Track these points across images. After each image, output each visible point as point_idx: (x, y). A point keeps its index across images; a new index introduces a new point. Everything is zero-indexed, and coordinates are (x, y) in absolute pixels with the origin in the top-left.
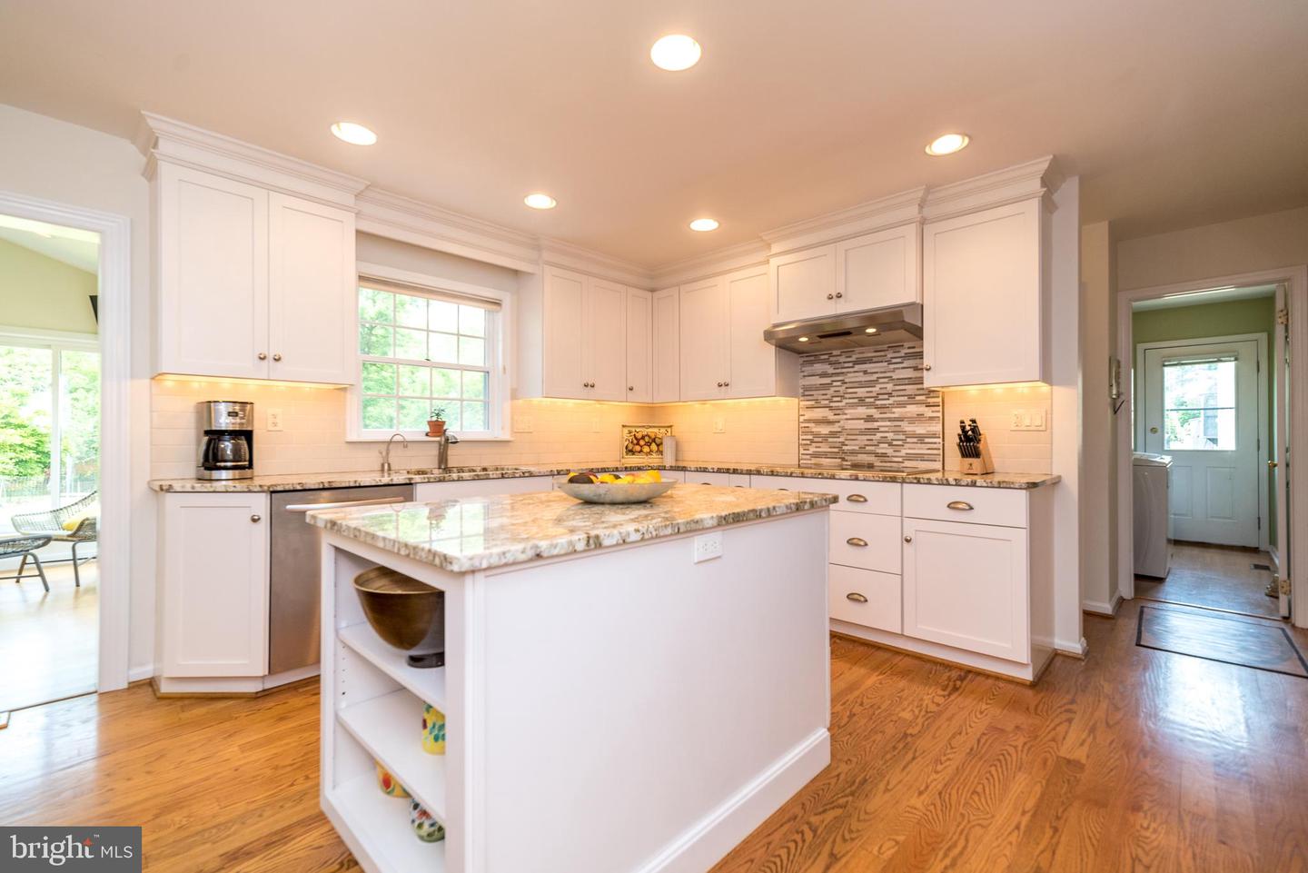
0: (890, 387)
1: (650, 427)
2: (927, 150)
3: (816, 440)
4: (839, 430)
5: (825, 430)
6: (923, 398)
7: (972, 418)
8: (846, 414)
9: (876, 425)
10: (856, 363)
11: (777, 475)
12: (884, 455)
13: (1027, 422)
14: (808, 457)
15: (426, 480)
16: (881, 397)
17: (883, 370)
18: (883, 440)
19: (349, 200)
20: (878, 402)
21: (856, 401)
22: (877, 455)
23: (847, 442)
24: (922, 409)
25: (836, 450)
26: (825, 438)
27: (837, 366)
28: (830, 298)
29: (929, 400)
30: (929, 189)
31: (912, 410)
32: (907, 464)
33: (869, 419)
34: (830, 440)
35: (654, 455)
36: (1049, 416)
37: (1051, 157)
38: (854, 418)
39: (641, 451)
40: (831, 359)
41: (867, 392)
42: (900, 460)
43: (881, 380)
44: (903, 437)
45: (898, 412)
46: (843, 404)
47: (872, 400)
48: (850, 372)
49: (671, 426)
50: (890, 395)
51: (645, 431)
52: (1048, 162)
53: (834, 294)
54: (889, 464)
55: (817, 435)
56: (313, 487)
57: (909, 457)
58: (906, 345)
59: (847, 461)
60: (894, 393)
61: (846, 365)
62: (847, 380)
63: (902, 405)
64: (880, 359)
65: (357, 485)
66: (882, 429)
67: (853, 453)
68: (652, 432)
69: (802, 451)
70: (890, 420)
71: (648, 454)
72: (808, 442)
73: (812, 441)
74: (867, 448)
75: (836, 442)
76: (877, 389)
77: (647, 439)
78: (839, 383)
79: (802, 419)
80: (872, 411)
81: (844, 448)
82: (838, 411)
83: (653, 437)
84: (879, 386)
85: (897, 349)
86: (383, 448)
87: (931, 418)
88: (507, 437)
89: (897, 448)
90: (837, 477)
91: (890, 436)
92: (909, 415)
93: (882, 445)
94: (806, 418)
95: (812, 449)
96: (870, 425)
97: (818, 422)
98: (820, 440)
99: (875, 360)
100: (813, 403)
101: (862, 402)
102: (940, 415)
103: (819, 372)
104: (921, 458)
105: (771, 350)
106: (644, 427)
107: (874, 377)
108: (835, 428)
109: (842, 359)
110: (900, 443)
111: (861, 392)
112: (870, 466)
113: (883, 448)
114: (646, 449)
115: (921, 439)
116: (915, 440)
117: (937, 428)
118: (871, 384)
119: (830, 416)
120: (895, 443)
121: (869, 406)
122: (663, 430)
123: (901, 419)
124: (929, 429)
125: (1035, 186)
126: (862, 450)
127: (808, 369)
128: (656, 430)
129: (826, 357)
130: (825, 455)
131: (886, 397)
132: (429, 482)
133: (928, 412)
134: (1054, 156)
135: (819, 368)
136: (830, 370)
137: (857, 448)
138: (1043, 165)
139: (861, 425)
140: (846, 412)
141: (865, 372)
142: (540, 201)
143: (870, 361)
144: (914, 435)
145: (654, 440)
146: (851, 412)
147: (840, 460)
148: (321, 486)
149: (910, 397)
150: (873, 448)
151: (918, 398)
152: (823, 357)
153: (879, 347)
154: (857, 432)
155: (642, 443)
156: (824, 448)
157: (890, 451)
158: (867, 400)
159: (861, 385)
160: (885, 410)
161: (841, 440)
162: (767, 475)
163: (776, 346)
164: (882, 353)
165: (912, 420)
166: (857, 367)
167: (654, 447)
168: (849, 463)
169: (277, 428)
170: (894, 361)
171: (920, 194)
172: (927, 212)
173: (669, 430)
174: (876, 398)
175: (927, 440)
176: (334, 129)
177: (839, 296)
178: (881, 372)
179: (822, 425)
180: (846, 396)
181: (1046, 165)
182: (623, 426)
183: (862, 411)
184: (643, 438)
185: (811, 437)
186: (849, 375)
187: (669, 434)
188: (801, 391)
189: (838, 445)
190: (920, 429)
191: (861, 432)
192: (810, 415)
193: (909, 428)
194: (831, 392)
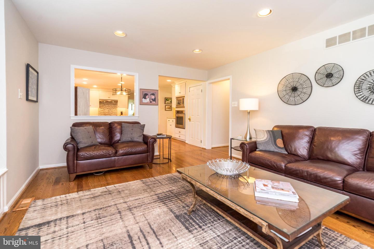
0: (111, 107)
5: (103, 112)
24: (115, 110)
28: (108, 98)
31: (114, 110)
33: (109, 111)
45: (112, 110)
63: (112, 109)
67: (107, 114)
69: (99, 114)
82: (104, 110)
91: (111, 113)
97: (101, 111)
100: (101, 108)
104: (115, 115)
108: (104, 112)
111: (108, 108)
117: (116, 112)
118: (109, 107)
119: (103, 110)
121: (109, 109)
127: (100, 104)
136: (103, 105)
141: (109, 105)
146: (106, 110)
156: (102, 114)
157: (111, 114)
159: (108, 107)
180: (106, 108)
183: (108, 110)
188: (99, 107)
190: (115, 112)
191: (108, 112)
192: (100, 110)
193: (113, 112)
194: (104, 107)
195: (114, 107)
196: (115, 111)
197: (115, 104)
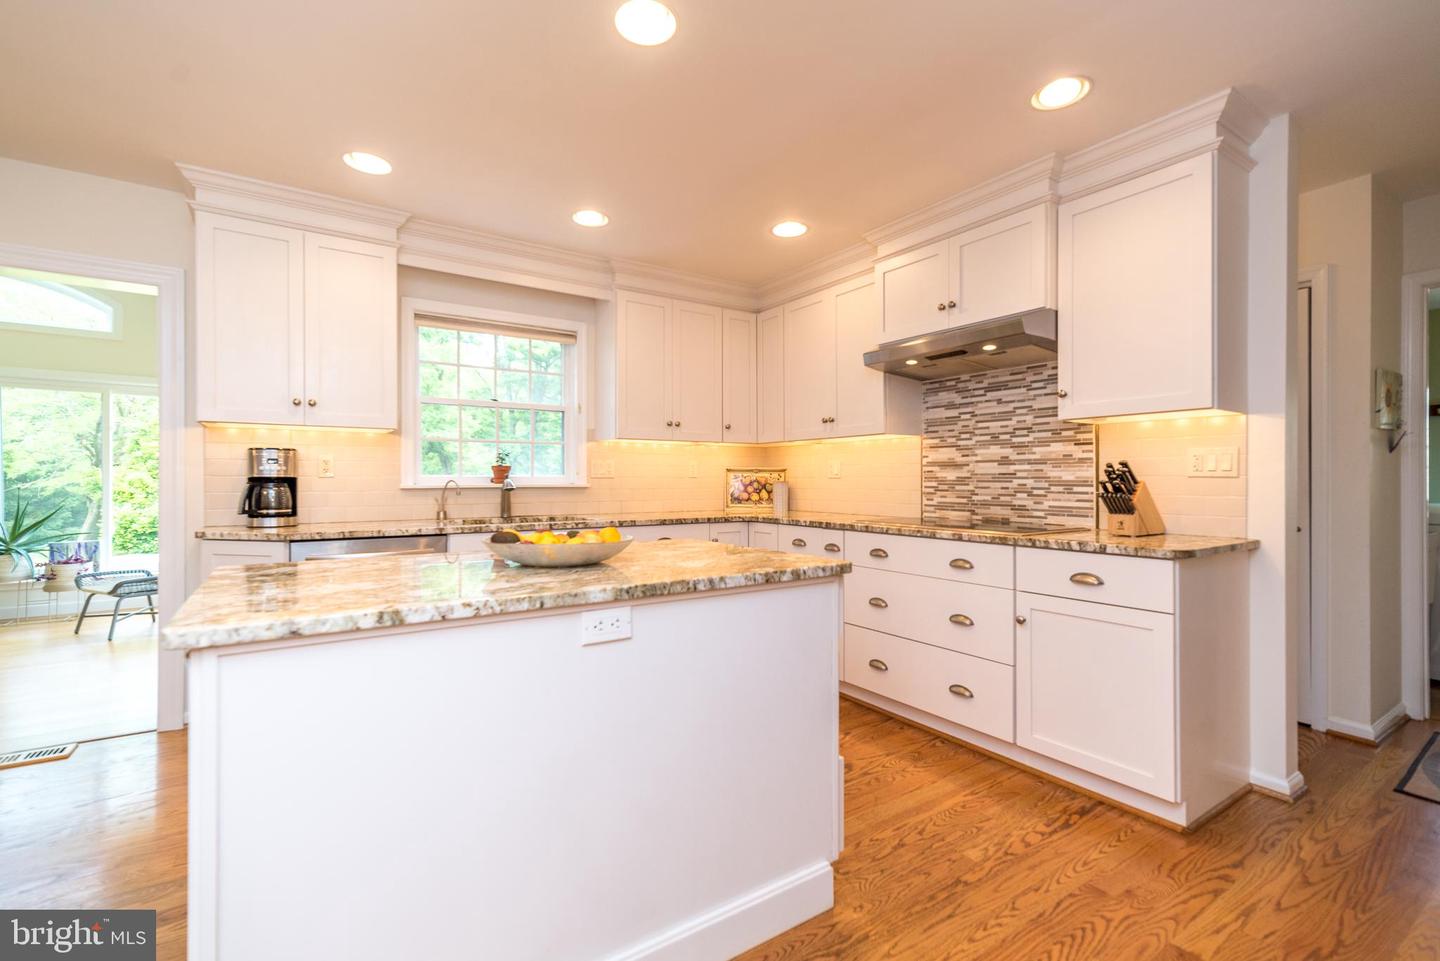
0: (1029, 419)
1: (760, 471)
2: (1034, 103)
3: (941, 487)
4: (968, 475)
5: (951, 475)
6: (1070, 433)
7: (1122, 459)
8: (976, 455)
9: (1012, 468)
10: (988, 389)
11: (872, 532)
12: (1022, 508)
13: (1211, 466)
14: (932, 509)
15: (460, 531)
16: (1018, 433)
17: (1020, 398)
18: (1021, 489)
19: (390, 234)
20: (1014, 440)
21: (988, 438)
22: (1014, 508)
23: (977, 491)
24: (1071, 448)
25: (965, 501)
26: (952, 485)
27: (967, 394)
28: (942, 308)
29: (1080, 436)
30: (1061, 156)
31: (1058, 449)
32: (1051, 520)
33: (1004, 461)
34: (957, 488)
35: (765, 504)
36: (1243, 457)
37: (1228, 91)
38: (985, 460)
39: (748, 499)
40: (960, 385)
41: (1002, 427)
42: (1042, 514)
43: (1018, 411)
44: (1046, 485)
45: (1039, 452)
46: (972, 442)
47: (1007, 437)
48: (981, 402)
49: (784, 470)
50: (1029, 429)
51: (754, 476)
52: (1225, 100)
53: (946, 304)
54: (1027, 520)
55: (942, 481)
56: (332, 537)
57: (1055, 511)
59: (977, 514)
60: (1035, 428)
61: (977, 393)
62: (977, 412)
63: (1044, 443)
64: (1018, 384)
65: (381, 535)
66: (1019, 474)
67: (985, 504)
68: (762, 476)
69: (925, 502)
70: (1029, 462)
71: (756, 502)
72: (932, 490)
73: (937, 489)
74: (1002, 498)
75: (964, 491)
76: (1013, 422)
77: (756, 485)
78: (968, 416)
79: (925, 461)
80: (1008, 452)
81: (974, 498)
82: (966, 451)
83: (763, 482)
84: (1015, 419)
85: (1039, 370)
86: (439, 495)
87: (1082, 460)
88: (583, 483)
89: (1038, 499)
90: (938, 536)
91: (1030, 483)
92: (1053, 456)
93: (1019, 495)
94: (929, 460)
95: (937, 500)
96: (1004, 469)
97: (944, 465)
98: (946, 487)
99: (1011, 385)
100: (937, 441)
101: (995, 439)
102: (1093, 455)
103: (945, 402)
104: (1067, 511)
105: (878, 377)
106: (752, 471)
107: (1010, 407)
108: (963, 473)
109: (971, 385)
110: (1042, 492)
111: (995, 427)
112: (1006, 523)
113: (1021, 499)
114: (755, 497)
115: (1068, 487)
116: (1061, 489)
117: (1089, 473)
118: (1006, 416)
119: (957, 457)
120: (1035, 492)
121: (1004, 444)
122: (775, 475)
123: (1043, 462)
124: (1079, 474)
125: (1210, 135)
126: (996, 502)
127: (932, 400)
128: (767, 475)
129: (953, 383)
130: (952, 507)
131: (1025, 432)
132: (462, 533)
133: (1078, 452)
134: (1233, 89)
135: (944, 397)
136: (957, 399)
137: (989, 498)
138: (1218, 103)
139: (995, 469)
140: (977, 452)
141: (999, 401)
142: (590, 218)
143: (1004, 386)
144: (1060, 483)
145: (764, 487)
146: (982, 453)
147: (968, 514)
148: (341, 536)
149: (1053, 432)
150: (1008, 499)
151: (1064, 433)
152: (948, 384)
153: (1016, 369)
154: (990, 478)
155: (750, 489)
156: (951, 499)
157: (1029, 503)
158: (1002, 437)
159: (995, 418)
160: (1023, 450)
161: (971, 487)
162: (861, 531)
163: (885, 372)
164: (1020, 377)
165: (1057, 463)
166: (990, 395)
167: (764, 494)
168: (979, 517)
169: (328, 474)
170: (1035, 385)
171: (1050, 164)
172: (1065, 187)
173: (782, 474)
174: (1013, 434)
175: (1076, 489)
176: (347, 158)
177: (953, 305)
178: (1019, 401)
179: (948, 469)
180: (977, 432)
181: (1221, 105)
182: (728, 470)
183: (996, 451)
184: (751, 484)
185: (934, 484)
186: (980, 405)
187: (782, 479)
188: (924, 426)
189: (968, 494)
190: (1068, 475)
191: (995, 478)
192: (934, 456)
193: (1053, 473)
194: (958, 427)
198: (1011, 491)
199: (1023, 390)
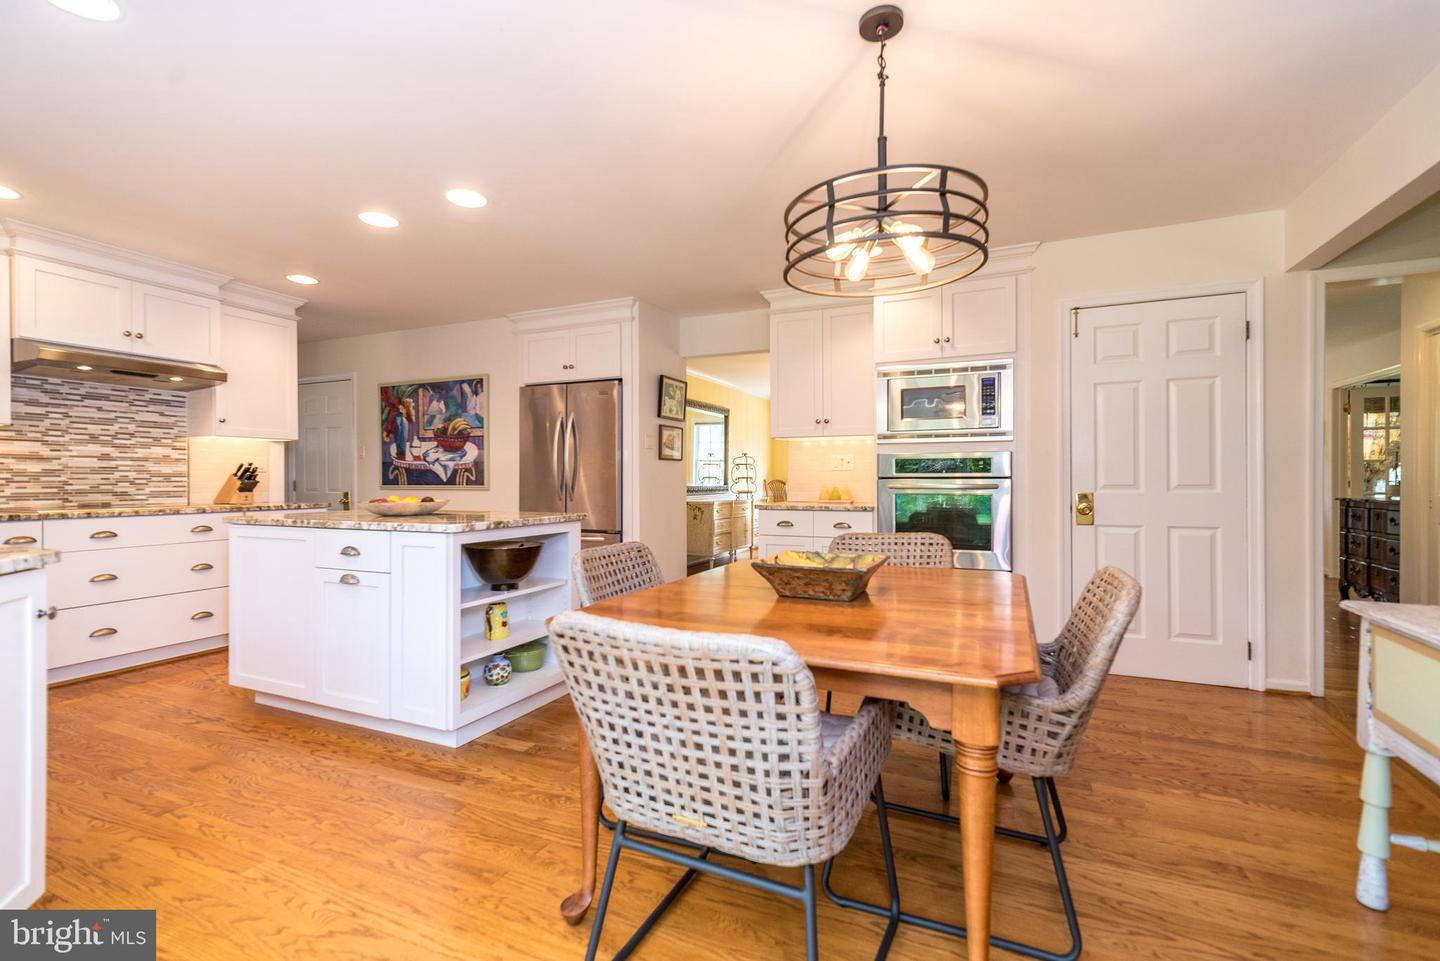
0: (132, 428)
3: (17, 479)
4: (59, 468)
5: (33, 467)
6: (169, 441)
8: (69, 451)
9: (113, 464)
12: (124, 493)
16: (120, 436)
18: (124, 479)
20: (116, 441)
21: (85, 437)
22: (115, 494)
23: (70, 481)
24: (168, 451)
25: (54, 491)
26: (34, 477)
27: (56, 396)
29: (176, 444)
31: (157, 451)
32: (152, 501)
33: (105, 457)
34: (43, 479)
38: (82, 455)
40: (48, 386)
41: (103, 430)
42: (144, 497)
43: (121, 420)
44: (148, 476)
45: (141, 452)
46: (65, 439)
47: (109, 438)
48: (78, 406)
50: (132, 435)
52: (304, 303)
53: (133, 333)
54: (130, 503)
55: (19, 473)
57: (154, 495)
58: (151, 390)
59: (71, 503)
60: (137, 434)
61: (70, 397)
62: (72, 414)
63: (146, 446)
64: (120, 399)
66: (120, 468)
67: (81, 492)
70: (132, 459)
74: (102, 487)
75: (53, 482)
76: (116, 427)
78: (60, 416)
80: (109, 450)
81: (67, 487)
82: (56, 446)
84: (117, 425)
85: (142, 393)
87: (178, 460)
89: (140, 487)
91: (132, 475)
92: (154, 456)
93: (121, 484)
96: (105, 464)
97: (22, 458)
98: (25, 479)
99: (112, 398)
100: (13, 434)
101: (94, 439)
102: (187, 457)
103: (25, 398)
104: (168, 494)
107: (112, 415)
108: (52, 466)
109: (63, 389)
110: (144, 481)
111: (93, 429)
112: (106, 505)
113: (123, 487)
115: (167, 478)
116: (161, 479)
117: (182, 468)
118: (109, 422)
119: (43, 451)
120: (137, 481)
121: (104, 444)
123: (146, 459)
124: (174, 469)
125: (292, 312)
126: (95, 489)
129: (40, 382)
130: (33, 496)
131: (127, 436)
133: (175, 454)
136: (43, 398)
137: (87, 487)
138: (301, 302)
139: (95, 463)
140: (70, 448)
141: (100, 409)
143: (106, 398)
144: (159, 474)
146: (77, 449)
147: (60, 502)
149: (155, 439)
150: (110, 487)
151: (163, 441)
153: (118, 387)
154: (88, 471)
156: (32, 489)
157: (132, 490)
158: (102, 438)
159: (93, 421)
160: (125, 450)
161: (62, 479)
164: (123, 394)
165: (157, 461)
166: (87, 402)
170: (137, 403)
171: (226, 281)
174: (115, 437)
175: (173, 479)
177: (140, 336)
178: (121, 412)
179: (29, 462)
180: (71, 431)
183: (95, 449)
185: (8, 476)
186: (76, 408)
189: (59, 485)
190: (166, 469)
191: (94, 471)
193: (154, 468)
194: (44, 424)
195: (155, 424)
196: (166, 457)
197: (167, 403)
198: (113, 482)
199: (127, 404)
